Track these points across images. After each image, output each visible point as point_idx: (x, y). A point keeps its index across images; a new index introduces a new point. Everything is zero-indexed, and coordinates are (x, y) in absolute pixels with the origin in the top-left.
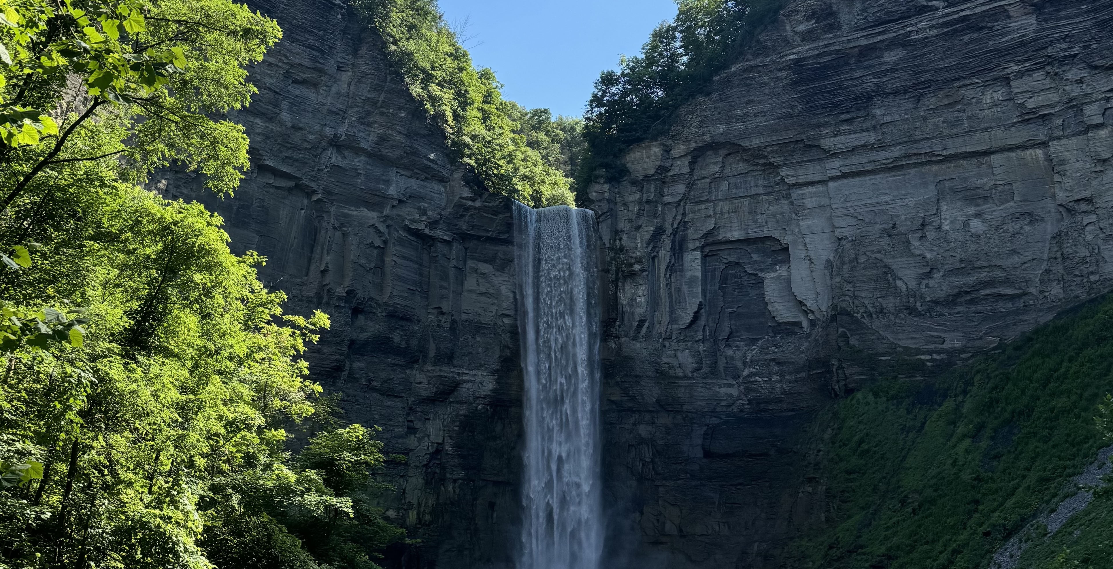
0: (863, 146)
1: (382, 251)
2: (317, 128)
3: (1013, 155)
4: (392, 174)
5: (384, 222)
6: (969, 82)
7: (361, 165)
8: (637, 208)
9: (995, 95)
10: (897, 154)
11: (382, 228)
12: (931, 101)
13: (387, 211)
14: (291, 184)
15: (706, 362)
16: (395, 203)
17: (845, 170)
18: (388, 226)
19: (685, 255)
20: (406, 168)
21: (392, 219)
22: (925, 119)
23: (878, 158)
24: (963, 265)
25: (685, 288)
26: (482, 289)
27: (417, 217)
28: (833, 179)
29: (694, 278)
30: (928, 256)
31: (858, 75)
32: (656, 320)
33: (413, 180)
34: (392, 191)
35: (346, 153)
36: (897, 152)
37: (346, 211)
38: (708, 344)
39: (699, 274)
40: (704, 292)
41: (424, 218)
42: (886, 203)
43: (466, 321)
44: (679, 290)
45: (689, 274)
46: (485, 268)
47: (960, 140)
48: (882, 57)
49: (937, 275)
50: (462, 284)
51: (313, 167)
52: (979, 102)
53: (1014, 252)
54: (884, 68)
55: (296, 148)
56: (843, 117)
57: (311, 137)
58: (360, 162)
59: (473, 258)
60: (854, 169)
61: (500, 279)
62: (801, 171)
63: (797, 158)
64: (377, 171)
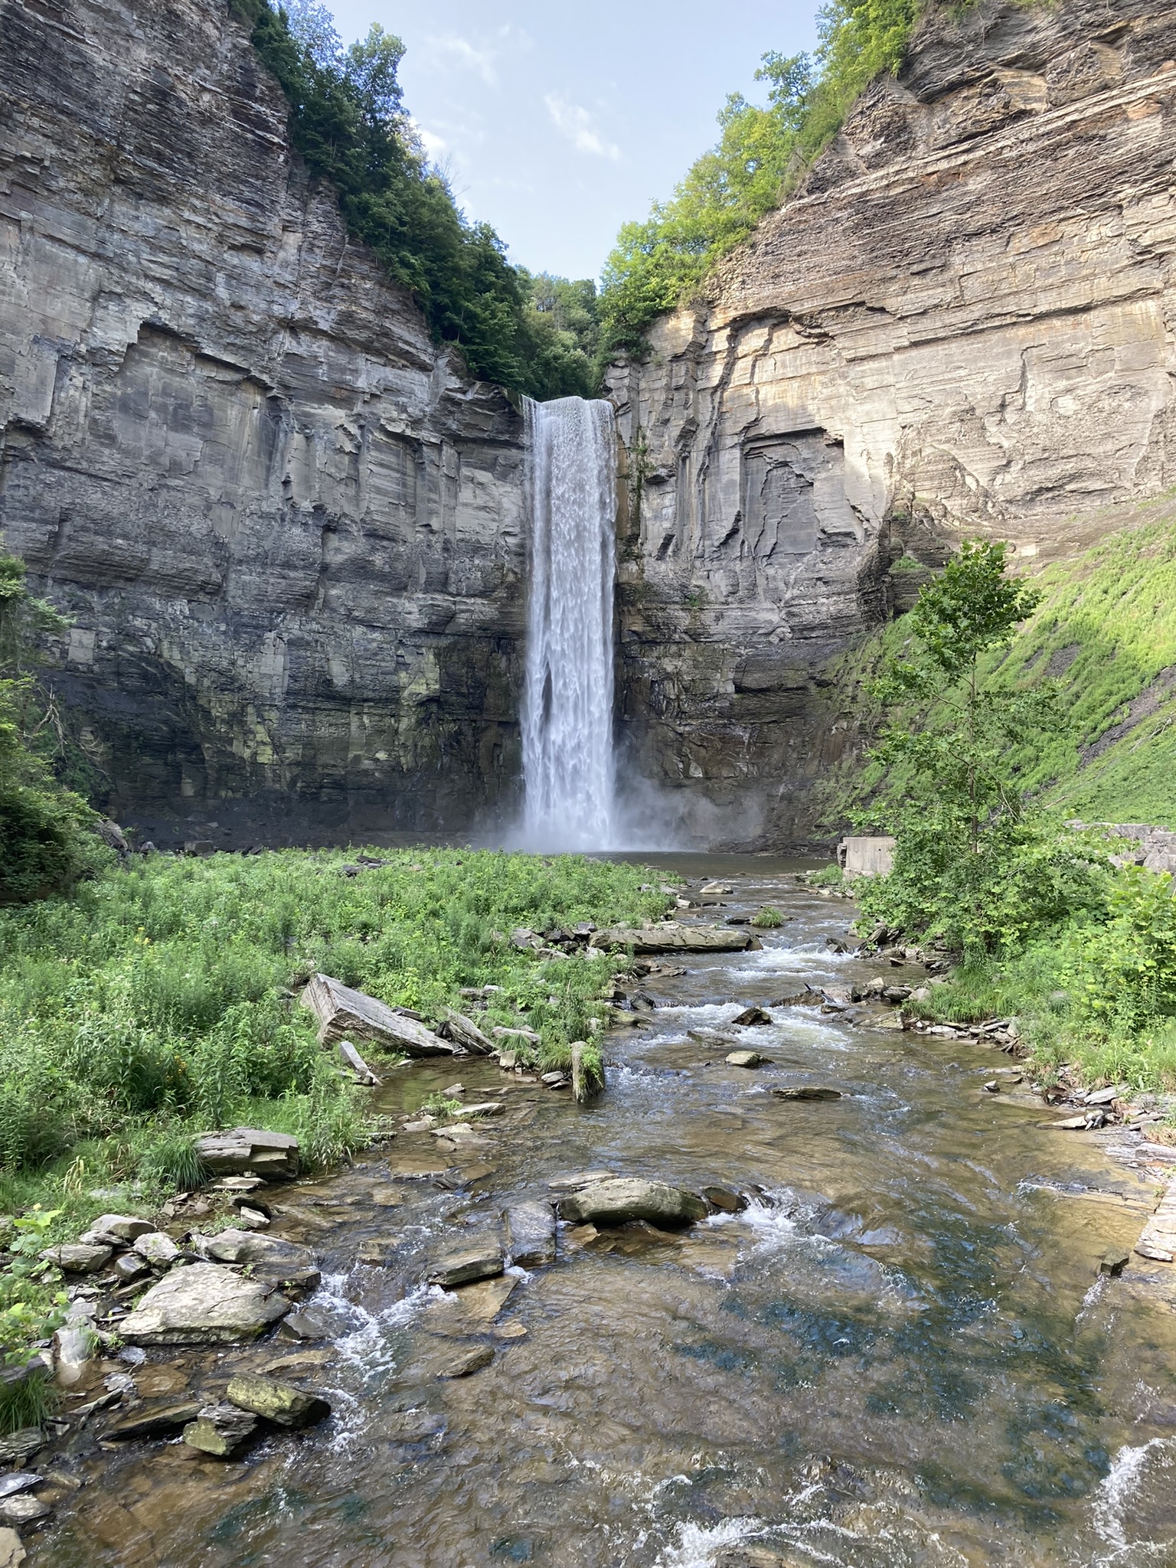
0: (936, 306)
1: (355, 457)
2: (263, 306)
3: (1118, 310)
4: (361, 361)
5: (355, 421)
6: (1070, 213)
7: (321, 352)
8: (663, 397)
9: (1103, 229)
10: (976, 315)
11: (354, 429)
12: (1021, 242)
13: (359, 408)
14: (237, 377)
15: (743, 584)
16: (367, 397)
17: (915, 338)
18: (361, 427)
19: (722, 453)
20: (378, 353)
21: (365, 419)
22: (1013, 266)
23: (954, 321)
24: (1046, 455)
25: (721, 495)
26: (480, 502)
27: (395, 414)
28: (898, 349)
29: (732, 482)
30: (1006, 444)
31: (935, 211)
32: (686, 534)
33: (388, 369)
34: (361, 383)
35: (302, 336)
36: (977, 311)
37: (308, 409)
38: (746, 563)
39: (737, 477)
40: (743, 500)
41: (404, 416)
42: (961, 379)
43: (462, 540)
44: (713, 498)
45: (725, 478)
46: (483, 476)
47: (1054, 293)
48: (966, 184)
49: (1015, 468)
50: (456, 497)
51: (261, 356)
52: (1082, 240)
53: (1108, 436)
54: (967, 199)
55: (238, 331)
56: (915, 268)
57: (256, 318)
58: (321, 348)
59: (468, 465)
60: (925, 336)
61: (501, 490)
62: (861, 342)
63: (857, 325)
64: (343, 359)
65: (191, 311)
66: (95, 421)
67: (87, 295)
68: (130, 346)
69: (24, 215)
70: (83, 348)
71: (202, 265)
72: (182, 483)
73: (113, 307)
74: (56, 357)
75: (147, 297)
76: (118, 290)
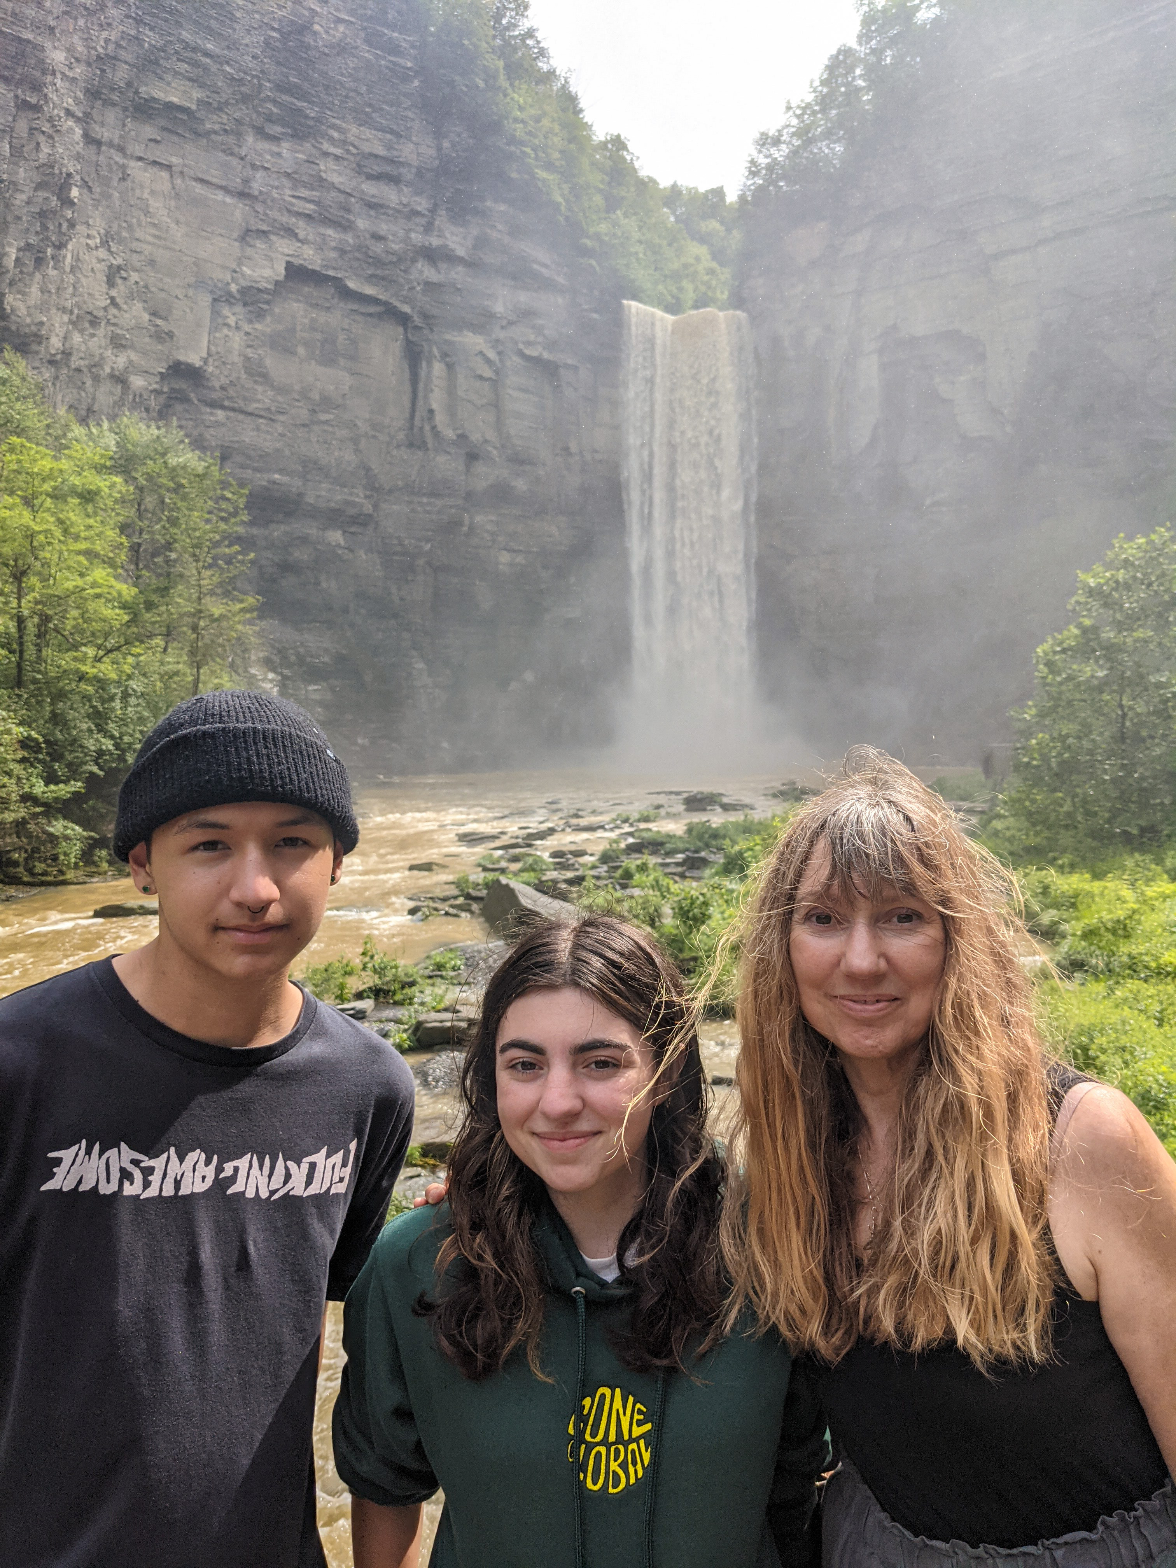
1: (495, 383)
2: (401, 234)
4: (497, 285)
5: (493, 347)
7: (459, 279)
11: (492, 355)
13: (496, 334)
14: (381, 309)
16: (504, 322)
18: (500, 353)
19: (860, 360)
20: (514, 277)
21: (503, 343)
25: (859, 403)
27: (532, 338)
29: (870, 388)
33: (522, 292)
34: (499, 308)
35: (440, 264)
37: (449, 337)
39: (876, 383)
40: (883, 406)
41: (540, 339)
43: (600, 461)
45: (864, 385)
51: (403, 285)
55: (380, 263)
57: (396, 247)
58: (458, 274)
60: (1069, 226)
64: (480, 284)
65: (333, 244)
66: (248, 359)
67: (235, 235)
68: (277, 283)
69: (174, 160)
70: (234, 288)
71: (342, 198)
72: (332, 417)
73: (259, 244)
74: (209, 298)
75: (290, 232)
76: (265, 228)
